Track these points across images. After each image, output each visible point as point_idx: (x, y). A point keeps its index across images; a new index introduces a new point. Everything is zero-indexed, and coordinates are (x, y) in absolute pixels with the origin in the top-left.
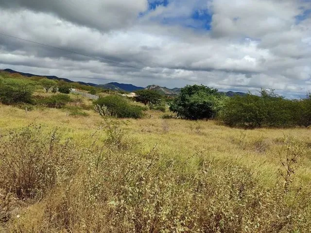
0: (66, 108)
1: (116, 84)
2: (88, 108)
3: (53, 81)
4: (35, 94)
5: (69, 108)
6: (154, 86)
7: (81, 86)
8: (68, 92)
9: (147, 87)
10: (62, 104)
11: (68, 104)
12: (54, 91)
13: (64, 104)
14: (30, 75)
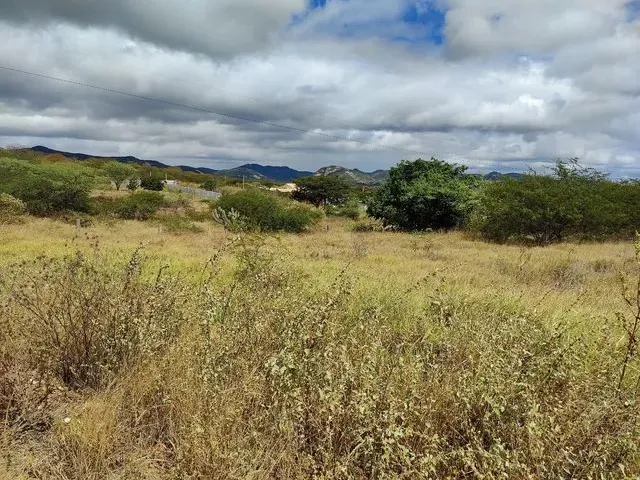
0: (156, 219)
1: (256, 167)
2: (201, 218)
3: (128, 166)
4: (95, 193)
5: (163, 220)
6: (333, 167)
7: (186, 174)
8: (160, 187)
9: (319, 171)
10: (149, 211)
11: (161, 212)
12: (132, 187)
13: (153, 212)
14: (82, 157)
